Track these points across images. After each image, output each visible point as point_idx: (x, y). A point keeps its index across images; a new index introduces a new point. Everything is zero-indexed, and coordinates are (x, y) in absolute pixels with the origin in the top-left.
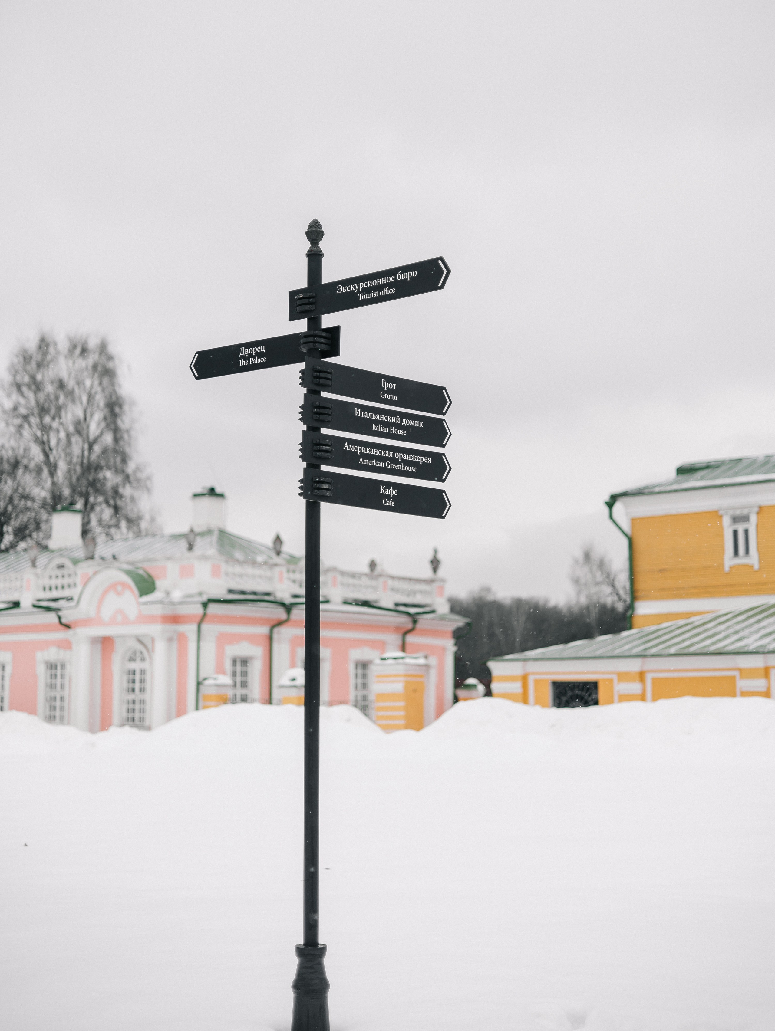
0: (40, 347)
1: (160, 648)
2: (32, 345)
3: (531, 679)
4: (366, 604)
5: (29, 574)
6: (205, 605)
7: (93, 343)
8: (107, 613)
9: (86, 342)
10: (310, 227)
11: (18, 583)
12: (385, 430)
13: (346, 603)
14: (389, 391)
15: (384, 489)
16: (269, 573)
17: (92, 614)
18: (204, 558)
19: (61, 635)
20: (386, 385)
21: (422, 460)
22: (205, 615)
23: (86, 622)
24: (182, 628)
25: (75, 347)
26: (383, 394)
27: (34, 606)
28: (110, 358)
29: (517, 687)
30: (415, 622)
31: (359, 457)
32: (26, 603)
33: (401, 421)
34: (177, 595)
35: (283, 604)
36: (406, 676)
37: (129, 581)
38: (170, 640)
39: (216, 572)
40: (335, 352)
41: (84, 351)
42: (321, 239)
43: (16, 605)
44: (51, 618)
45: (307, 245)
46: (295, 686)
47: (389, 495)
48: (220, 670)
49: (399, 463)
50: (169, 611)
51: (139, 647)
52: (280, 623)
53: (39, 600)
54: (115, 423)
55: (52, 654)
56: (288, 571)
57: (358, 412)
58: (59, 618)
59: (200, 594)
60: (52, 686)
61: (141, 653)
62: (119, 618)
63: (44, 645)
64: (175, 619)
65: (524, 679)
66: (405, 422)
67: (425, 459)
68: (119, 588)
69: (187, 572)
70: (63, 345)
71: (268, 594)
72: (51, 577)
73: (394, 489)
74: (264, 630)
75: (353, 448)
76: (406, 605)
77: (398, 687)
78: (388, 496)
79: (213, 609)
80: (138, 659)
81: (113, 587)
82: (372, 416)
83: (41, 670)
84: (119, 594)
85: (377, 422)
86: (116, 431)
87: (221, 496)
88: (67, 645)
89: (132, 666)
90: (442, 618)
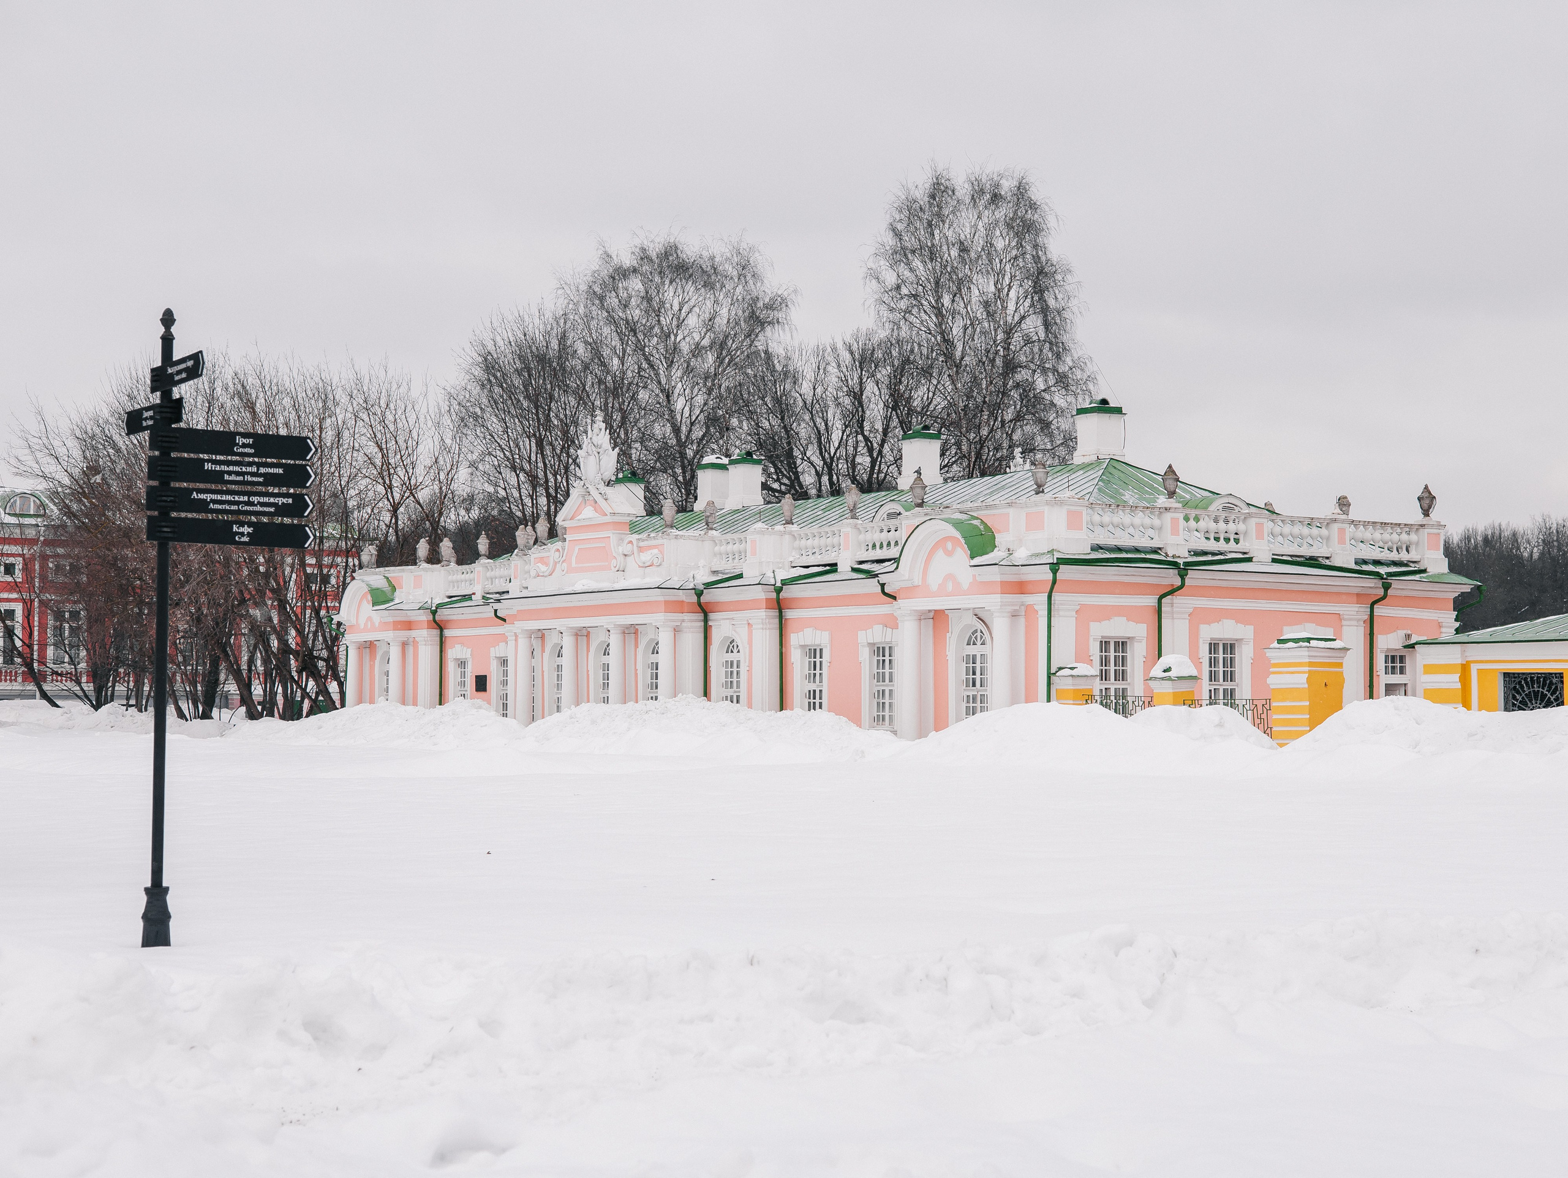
0: (933, 196)
1: (1000, 625)
2: (921, 195)
3: (1474, 668)
4: (1312, 562)
5: (847, 527)
6: (1054, 567)
7: (1007, 186)
8: (934, 580)
9: (997, 185)
10: (164, 315)
11: (836, 540)
12: (240, 478)
13: (1274, 561)
14: (244, 446)
15: (238, 528)
16: (1157, 522)
17: (917, 581)
18: (1057, 502)
19: (885, 608)
20: (240, 440)
21: (281, 501)
22: (1054, 582)
23: (911, 591)
24: (1029, 599)
25: (982, 192)
26: (237, 449)
27: (854, 570)
28: (1033, 206)
29: (1452, 681)
30: (1387, 587)
31: (209, 503)
32: (844, 567)
33: (258, 470)
34: (1021, 555)
35: (1175, 565)
36: (1311, 664)
37: (957, 535)
38: (1014, 615)
39: (1073, 522)
40: (179, 419)
41: (996, 198)
42: (173, 325)
43: (833, 567)
44: (872, 586)
45: (162, 330)
46: (1169, 679)
47: (244, 533)
48: (1082, 656)
49: (256, 505)
50: (1011, 575)
51: (980, 626)
52: (1172, 592)
53: (861, 563)
54: (1042, 299)
55: (878, 635)
56: (1187, 519)
57: (208, 466)
58: (883, 585)
59: (1051, 552)
60: (880, 678)
61: (981, 632)
62: (950, 587)
63: (868, 622)
64: (1021, 588)
65: (1465, 669)
66: (262, 470)
67: (285, 500)
68: (949, 545)
69: (1035, 523)
70: (963, 191)
71: (1155, 551)
72: (882, 531)
73: (249, 527)
74: (1151, 601)
75: (202, 496)
76: (1377, 563)
77: (1300, 680)
78: (242, 534)
79: (1065, 571)
80: (979, 642)
81: (941, 543)
82: (224, 468)
83: (865, 655)
84: (949, 554)
85: (230, 473)
86: (1045, 311)
87: (1118, 411)
88: (891, 623)
89: (972, 650)
90: (1436, 581)
